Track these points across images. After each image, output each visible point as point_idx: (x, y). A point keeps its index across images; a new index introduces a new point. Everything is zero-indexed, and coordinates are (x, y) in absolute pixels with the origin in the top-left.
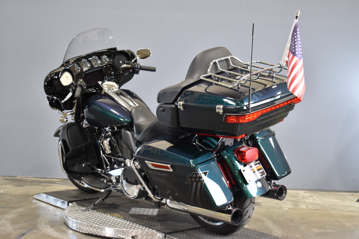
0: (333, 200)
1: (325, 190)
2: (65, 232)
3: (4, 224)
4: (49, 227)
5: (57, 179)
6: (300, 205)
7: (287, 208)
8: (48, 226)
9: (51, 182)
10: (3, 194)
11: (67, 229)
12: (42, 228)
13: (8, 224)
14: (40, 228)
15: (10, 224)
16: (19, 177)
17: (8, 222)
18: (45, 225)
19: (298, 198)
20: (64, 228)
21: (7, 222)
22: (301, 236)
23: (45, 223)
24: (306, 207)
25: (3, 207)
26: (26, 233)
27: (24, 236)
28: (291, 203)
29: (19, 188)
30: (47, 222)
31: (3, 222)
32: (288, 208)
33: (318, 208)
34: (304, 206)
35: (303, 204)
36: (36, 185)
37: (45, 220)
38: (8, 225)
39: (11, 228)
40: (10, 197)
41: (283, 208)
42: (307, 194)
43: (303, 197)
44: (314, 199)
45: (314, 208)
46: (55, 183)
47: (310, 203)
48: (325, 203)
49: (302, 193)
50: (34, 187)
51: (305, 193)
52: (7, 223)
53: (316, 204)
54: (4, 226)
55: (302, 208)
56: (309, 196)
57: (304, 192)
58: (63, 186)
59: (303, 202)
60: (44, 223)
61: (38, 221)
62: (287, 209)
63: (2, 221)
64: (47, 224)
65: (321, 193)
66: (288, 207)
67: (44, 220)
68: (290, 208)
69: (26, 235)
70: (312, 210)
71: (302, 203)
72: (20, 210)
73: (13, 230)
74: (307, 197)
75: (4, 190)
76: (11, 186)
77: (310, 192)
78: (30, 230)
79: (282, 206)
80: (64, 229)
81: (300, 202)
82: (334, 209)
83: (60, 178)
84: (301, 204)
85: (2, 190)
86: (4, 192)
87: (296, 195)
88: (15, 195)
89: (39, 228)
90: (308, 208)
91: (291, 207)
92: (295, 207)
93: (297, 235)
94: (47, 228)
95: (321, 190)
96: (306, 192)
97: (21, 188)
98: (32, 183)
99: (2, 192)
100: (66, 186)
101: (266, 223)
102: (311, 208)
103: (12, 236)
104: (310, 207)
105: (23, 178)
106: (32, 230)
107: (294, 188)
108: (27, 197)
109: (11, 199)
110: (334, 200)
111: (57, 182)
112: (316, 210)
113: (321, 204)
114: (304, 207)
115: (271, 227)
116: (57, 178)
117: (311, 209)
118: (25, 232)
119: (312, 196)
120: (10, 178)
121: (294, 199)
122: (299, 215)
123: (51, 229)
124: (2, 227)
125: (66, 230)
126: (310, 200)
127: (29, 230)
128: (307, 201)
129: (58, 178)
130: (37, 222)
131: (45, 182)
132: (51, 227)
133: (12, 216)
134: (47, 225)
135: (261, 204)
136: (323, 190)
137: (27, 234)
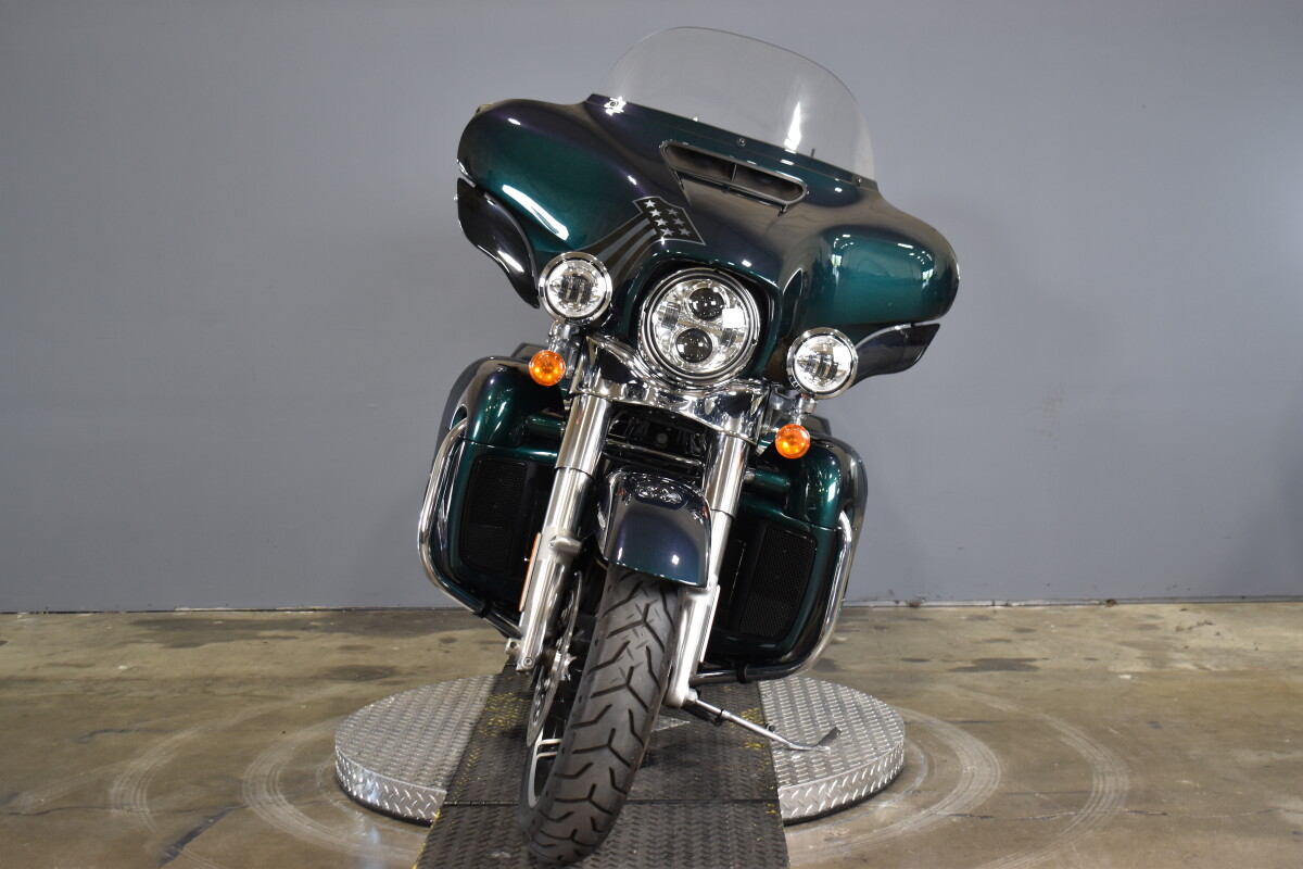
0: (1285, 634)
1: (1249, 597)
2: (339, 816)
3: (122, 796)
4: (284, 801)
5: (314, 610)
6: (1172, 660)
7: (1128, 673)
8: (281, 796)
9: (291, 625)
10: (125, 680)
11: (346, 805)
12: (259, 806)
13: (139, 795)
14: (251, 808)
15: (145, 794)
16: (183, 611)
17: (138, 787)
18: (269, 791)
19: (1159, 633)
20: (336, 800)
21: (134, 788)
22: (1198, 785)
23: (268, 783)
24: (1194, 668)
25: (122, 731)
26: (200, 828)
27: (195, 842)
28: (1136, 652)
29: (182, 650)
30: (277, 779)
31: (121, 789)
32: (1133, 674)
33: (1241, 668)
34: (1186, 661)
35: (1182, 655)
36: (242, 637)
37: (271, 771)
38: (138, 802)
39: (148, 810)
40: (150, 690)
41: (1116, 674)
42: (1190, 617)
43: (1179, 629)
44: (1218, 634)
45: (1225, 669)
46: (304, 626)
47: (1205, 650)
48: (1260, 648)
49: (1170, 614)
50: (234, 645)
51: (1182, 613)
52: (136, 793)
53: (1228, 652)
54: (120, 807)
55: (1182, 670)
56: (1199, 624)
57: (1175, 608)
58: (336, 634)
59: (1180, 647)
60: (264, 787)
61: (244, 777)
62: (1128, 677)
63: (117, 783)
64: (278, 788)
65: (1237, 608)
66: (1132, 669)
67: (267, 773)
68: (1140, 674)
69: (199, 837)
70: (1217, 675)
71: (1177, 650)
72: (184, 736)
73: (155, 818)
74: (1190, 628)
75: (131, 665)
76: (155, 647)
77: (1197, 606)
78: (216, 818)
79: (1111, 669)
80: (337, 804)
81: (1169, 646)
82: (1296, 668)
83: (324, 607)
84: (1177, 656)
85: (124, 664)
86: (129, 670)
87: (1152, 622)
88: (166, 680)
89: (247, 806)
90: (1203, 668)
91: (1142, 670)
92: (1156, 670)
93: (1185, 782)
94: (278, 805)
95: (1234, 597)
96: (1183, 610)
97: (190, 650)
98: (229, 630)
99: (123, 671)
100: (346, 637)
101: (1063, 739)
102: (1214, 669)
103: (148, 847)
104: (1208, 666)
105: (196, 615)
106: (223, 814)
107: (1140, 597)
108: (209, 685)
109: (151, 698)
110: (1289, 634)
111: (313, 623)
112: (1234, 673)
113: (1245, 651)
114: (1189, 666)
115: (1084, 753)
116: (312, 607)
117: (1215, 672)
118: (196, 825)
119: (1210, 624)
120: (150, 617)
121: (1146, 637)
122: (1176, 699)
123: (290, 808)
124: (117, 808)
125: (345, 809)
126: (1205, 638)
127: (211, 818)
128: (1193, 643)
129: (317, 608)
130: (241, 781)
131: (273, 625)
132: (290, 801)
133: (152, 762)
134: (275, 790)
135: (1033, 664)
136: (1243, 597)
137: (204, 834)
